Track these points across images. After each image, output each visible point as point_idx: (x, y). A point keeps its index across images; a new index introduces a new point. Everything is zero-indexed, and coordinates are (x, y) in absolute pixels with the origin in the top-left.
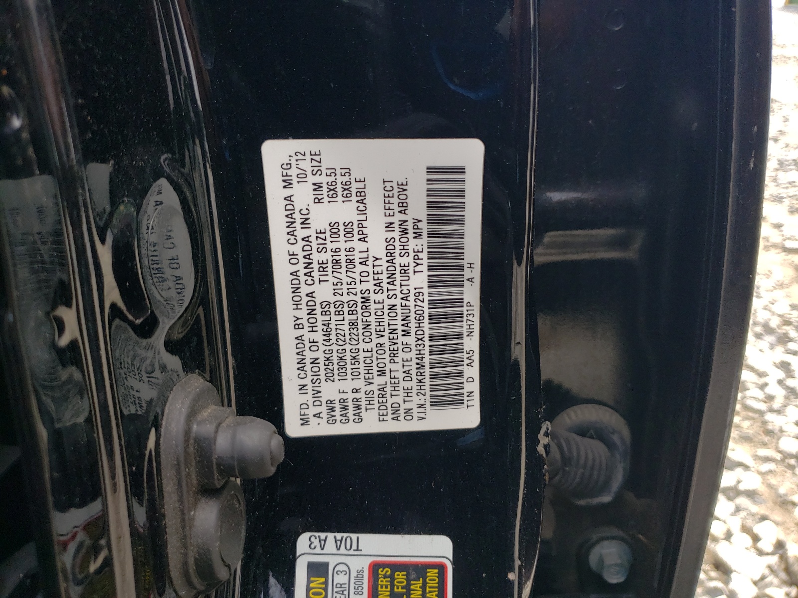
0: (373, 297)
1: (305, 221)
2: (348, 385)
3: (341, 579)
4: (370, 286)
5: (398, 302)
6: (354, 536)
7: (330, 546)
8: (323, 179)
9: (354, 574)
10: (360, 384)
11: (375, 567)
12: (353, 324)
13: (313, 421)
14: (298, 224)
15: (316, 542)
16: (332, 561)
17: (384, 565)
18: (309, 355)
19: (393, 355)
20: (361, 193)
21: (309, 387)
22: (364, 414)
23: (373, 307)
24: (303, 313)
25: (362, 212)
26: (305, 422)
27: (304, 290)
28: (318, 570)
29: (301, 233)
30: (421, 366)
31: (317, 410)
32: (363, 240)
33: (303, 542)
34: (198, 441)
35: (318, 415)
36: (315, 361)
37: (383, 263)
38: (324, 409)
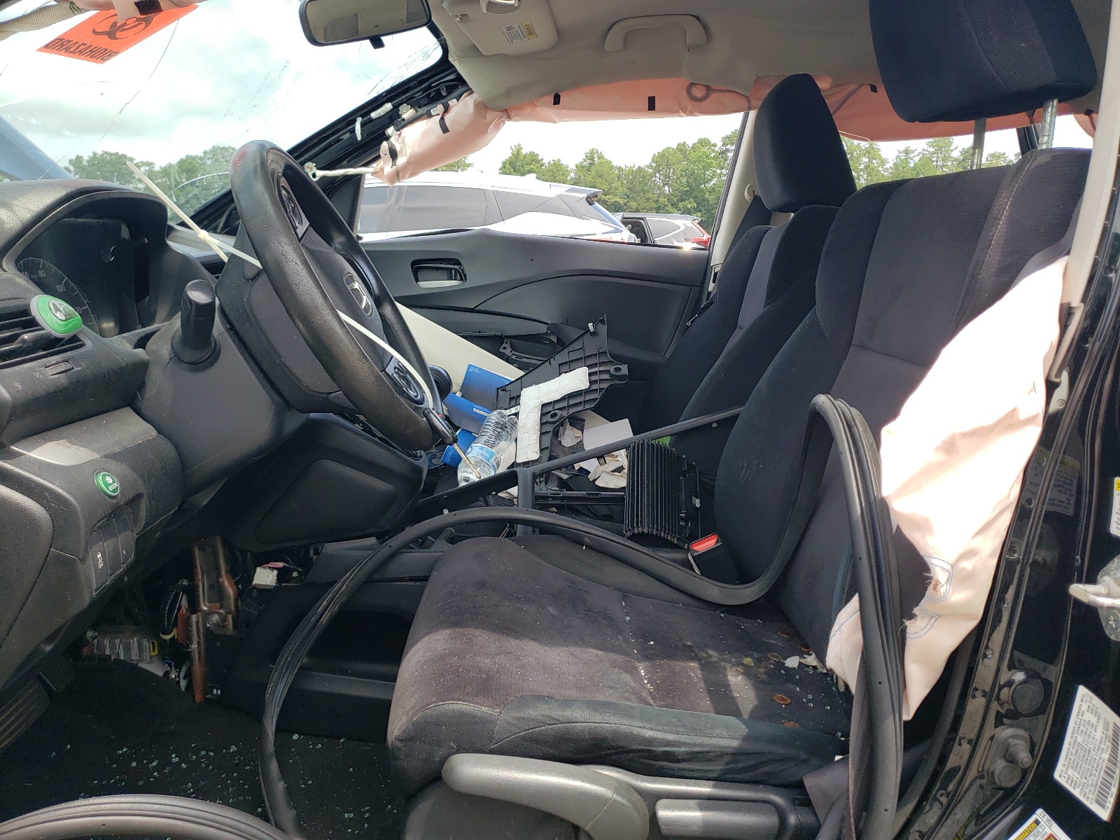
0: (1092, 751)
1: (1083, 714)
2: (1076, 774)
3: (1041, 830)
4: (1092, 747)
5: (1097, 758)
6: (1053, 821)
7: (1045, 819)
8: (1091, 706)
9: (1044, 832)
10: (1079, 777)
11: (1051, 836)
12: (1084, 756)
13: (1062, 777)
14: (1080, 714)
15: (1042, 815)
16: (1042, 823)
17: (1053, 837)
18: (1069, 756)
19: (1091, 775)
20: (1099, 717)
21: (1066, 766)
22: (1076, 788)
23: (1091, 754)
24: (1072, 741)
25: (1098, 723)
26: (1060, 776)
27: (1075, 735)
28: (1037, 822)
29: (1080, 717)
30: (1096, 785)
31: (1065, 775)
32: (1095, 731)
33: (1040, 812)
34: (1009, 744)
35: (1064, 777)
36: (1070, 759)
37: (1098, 742)
38: (1067, 777)
